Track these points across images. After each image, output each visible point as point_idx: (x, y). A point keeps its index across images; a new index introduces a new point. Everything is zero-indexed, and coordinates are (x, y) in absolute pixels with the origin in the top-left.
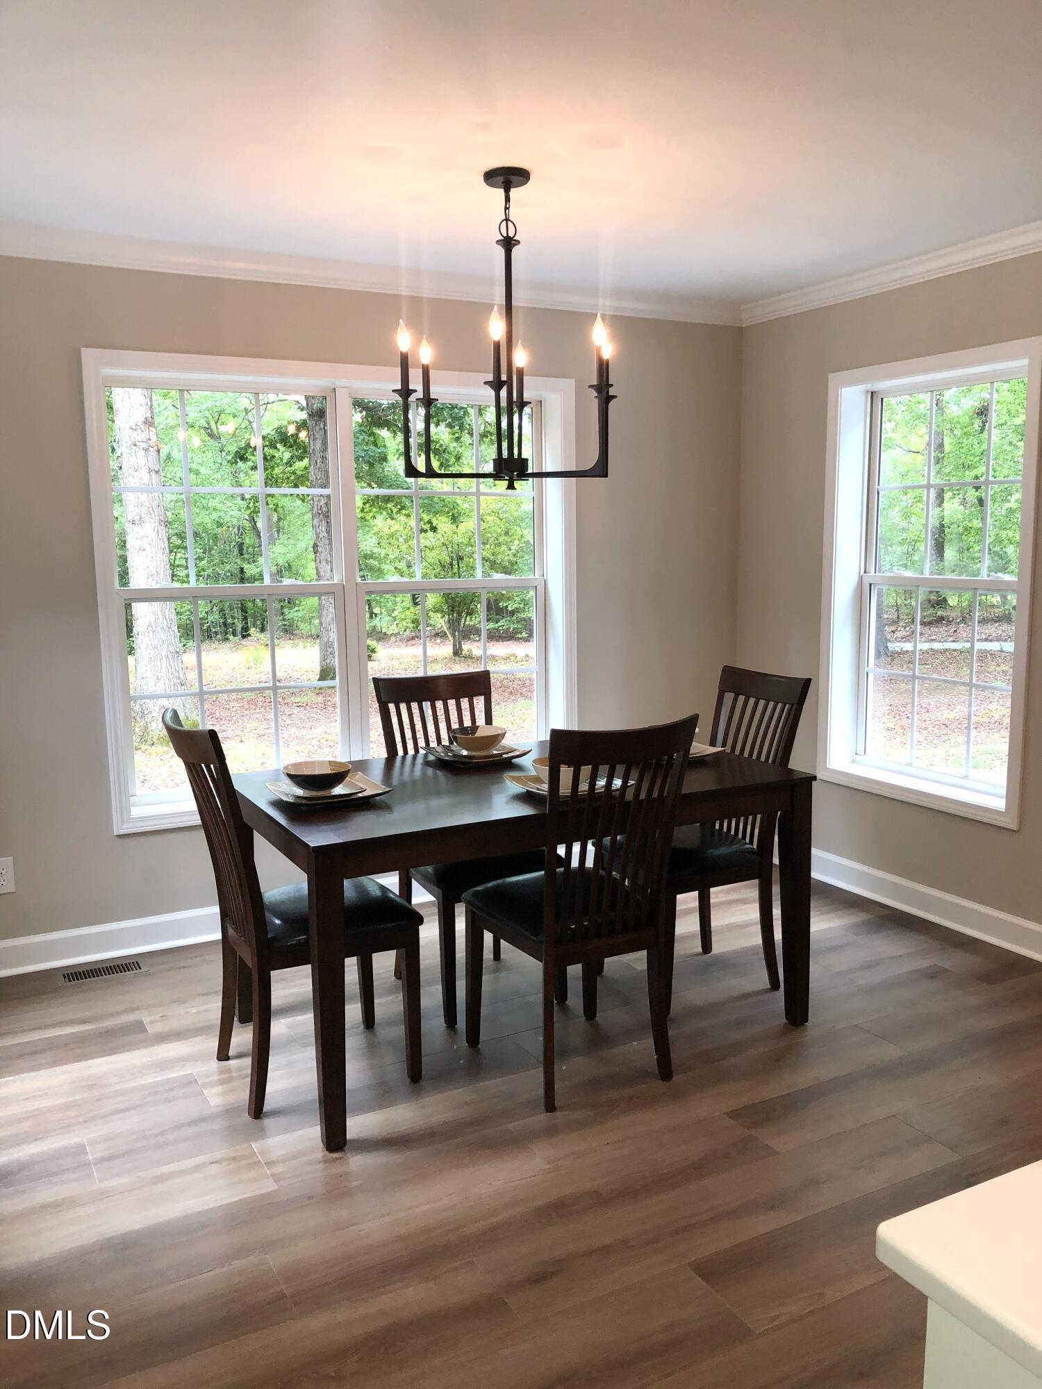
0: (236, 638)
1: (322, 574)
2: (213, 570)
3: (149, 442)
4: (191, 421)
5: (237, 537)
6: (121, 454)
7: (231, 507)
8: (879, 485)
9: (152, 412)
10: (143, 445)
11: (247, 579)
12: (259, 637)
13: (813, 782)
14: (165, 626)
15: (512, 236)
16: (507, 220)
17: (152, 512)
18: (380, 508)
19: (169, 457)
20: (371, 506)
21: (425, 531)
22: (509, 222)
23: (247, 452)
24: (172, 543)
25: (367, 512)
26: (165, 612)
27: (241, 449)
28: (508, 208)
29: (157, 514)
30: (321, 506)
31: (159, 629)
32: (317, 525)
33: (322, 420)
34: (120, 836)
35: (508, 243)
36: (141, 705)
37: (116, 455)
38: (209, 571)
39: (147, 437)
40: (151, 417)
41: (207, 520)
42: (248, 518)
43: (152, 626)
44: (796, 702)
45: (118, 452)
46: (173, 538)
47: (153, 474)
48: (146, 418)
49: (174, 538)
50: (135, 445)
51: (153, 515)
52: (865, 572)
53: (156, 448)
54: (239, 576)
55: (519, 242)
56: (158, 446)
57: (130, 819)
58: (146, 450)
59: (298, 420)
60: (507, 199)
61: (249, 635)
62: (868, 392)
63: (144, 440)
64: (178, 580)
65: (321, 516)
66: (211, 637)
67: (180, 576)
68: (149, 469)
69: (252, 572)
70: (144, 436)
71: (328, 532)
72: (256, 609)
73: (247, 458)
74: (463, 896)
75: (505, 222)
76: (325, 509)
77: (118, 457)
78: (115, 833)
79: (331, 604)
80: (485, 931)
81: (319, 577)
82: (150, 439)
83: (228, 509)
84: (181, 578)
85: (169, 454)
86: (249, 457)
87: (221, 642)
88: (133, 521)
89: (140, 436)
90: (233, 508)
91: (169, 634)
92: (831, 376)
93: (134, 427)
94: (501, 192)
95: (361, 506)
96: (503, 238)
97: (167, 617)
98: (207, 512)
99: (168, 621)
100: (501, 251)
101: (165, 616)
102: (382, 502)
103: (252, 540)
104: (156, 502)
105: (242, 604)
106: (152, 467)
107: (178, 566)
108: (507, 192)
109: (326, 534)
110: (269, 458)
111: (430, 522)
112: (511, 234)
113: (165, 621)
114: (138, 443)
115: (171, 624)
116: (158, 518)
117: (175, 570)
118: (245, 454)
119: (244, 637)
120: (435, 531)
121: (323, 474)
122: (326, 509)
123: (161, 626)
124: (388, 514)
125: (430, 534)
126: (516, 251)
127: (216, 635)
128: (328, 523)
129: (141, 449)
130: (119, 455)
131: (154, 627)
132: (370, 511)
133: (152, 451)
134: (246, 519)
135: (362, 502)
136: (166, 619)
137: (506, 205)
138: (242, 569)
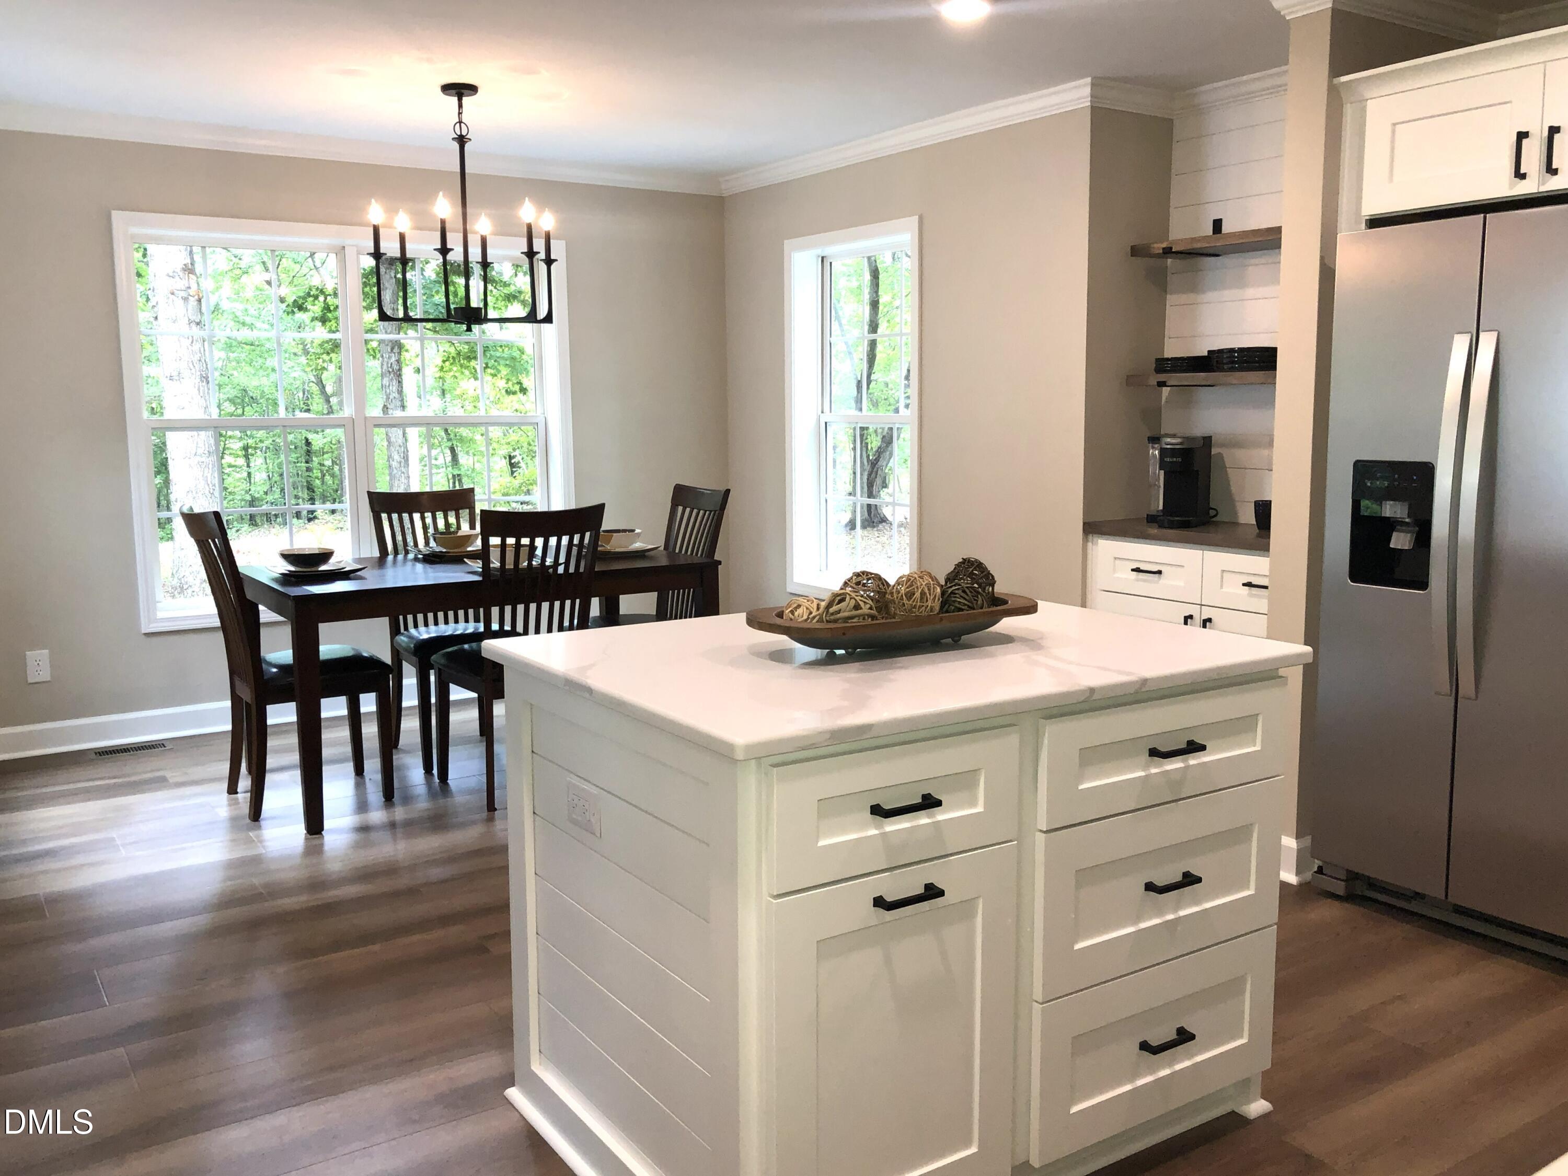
0: (301, 521)
1: (393, 439)
2: (274, 441)
3: (189, 290)
4: (245, 266)
5: (302, 403)
6: (157, 303)
7: (293, 367)
8: (831, 337)
9: (192, 259)
10: (184, 294)
11: (315, 453)
12: (328, 519)
13: (719, 566)
14: (207, 492)
15: (464, 135)
16: (460, 122)
17: (192, 367)
18: (461, 366)
19: (217, 308)
20: (451, 364)
21: (514, 393)
22: (462, 124)
23: (306, 301)
24: (223, 410)
25: (446, 372)
26: (207, 477)
27: (299, 297)
28: (461, 113)
29: (198, 369)
30: (391, 364)
31: (200, 494)
32: (387, 385)
33: (393, 267)
34: (148, 635)
35: (462, 140)
36: (180, 579)
37: (150, 304)
38: (268, 443)
39: (187, 286)
40: (191, 264)
41: (265, 381)
42: (314, 380)
43: (192, 492)
44: (718, 509)
45: (153, 302)
46: (225, 404)
47: (193, 325)
48: (185, 265)
49: (227, 404)
50: (173, 294)
51: (193, 371)
52: (822, 412)
53: (196, 297)
54: (305, 448)
55: (470, 139)
56: (199, 295)
57: (156, 619)
58: (185, 299)
59: (366, 268)
60: (460, 106)
61: (315, 518)
62: (819, 256)
63: (183, 288)
64: (230, 454)
65: (392, 375)
66: (271, 520)
67: (232, 449)
68: (189, 320)
69: (318, 442)
70: (181, 284)
71: (400, 392)
72: (325, 487)
73: (306, 308)
74: (432, 658)
75: (458, 124)
76: (396, 367)
77: (154, 307)
78: (143, 631)
79: (403, 473)
80: (451, 685)
81: (389, 443)
82: (189, 288)
83: (290, 370)
84: (234, 452)
85: (217, 305)
86: (309, 307)
87: (282, 526)
88: (171, 376)
89: (180, 284)
90: (295, 369)
91: (211, 501)
92: (786, 242)
93: (171, 274)
94: (455, 99)
95: (440, 364)
96: (457, 136)
97: (209, 483)
98: (265, 373)
99: (211, 485)
100: (456, 146)
101: (207, 481)
102: (464, 359)
103: (320, 405)
104: (197, 357)
105: (308, 482)
106: (192, 318)
107: (230, 437)
108: (460, 100)
109: (396, 395)
110: (332, 308)
111: (520, 383)
112: (464, 133)
113: (206, 486)
114: (176, 292)
115: (214, 490)
116: (199, 374)
117: (227, 442)
118: (303, 303)
119: (310, 520)
120: (525, 394)
121: (394, 328)
122: (398, 368)
123: (202, 492)
124: (471, 373)
125: (520, 395)
126: (467, 147)
127: (276, 518)
128: (399, 382)
129: (180, 297)
130: (155, 304)
131: (194, 492)
132: (450, 370)
133: (193, 302)
134: (313, 382)
135: (441, 359)
136: (208, 485)
137: (459, 110)
138: (308, 443)
